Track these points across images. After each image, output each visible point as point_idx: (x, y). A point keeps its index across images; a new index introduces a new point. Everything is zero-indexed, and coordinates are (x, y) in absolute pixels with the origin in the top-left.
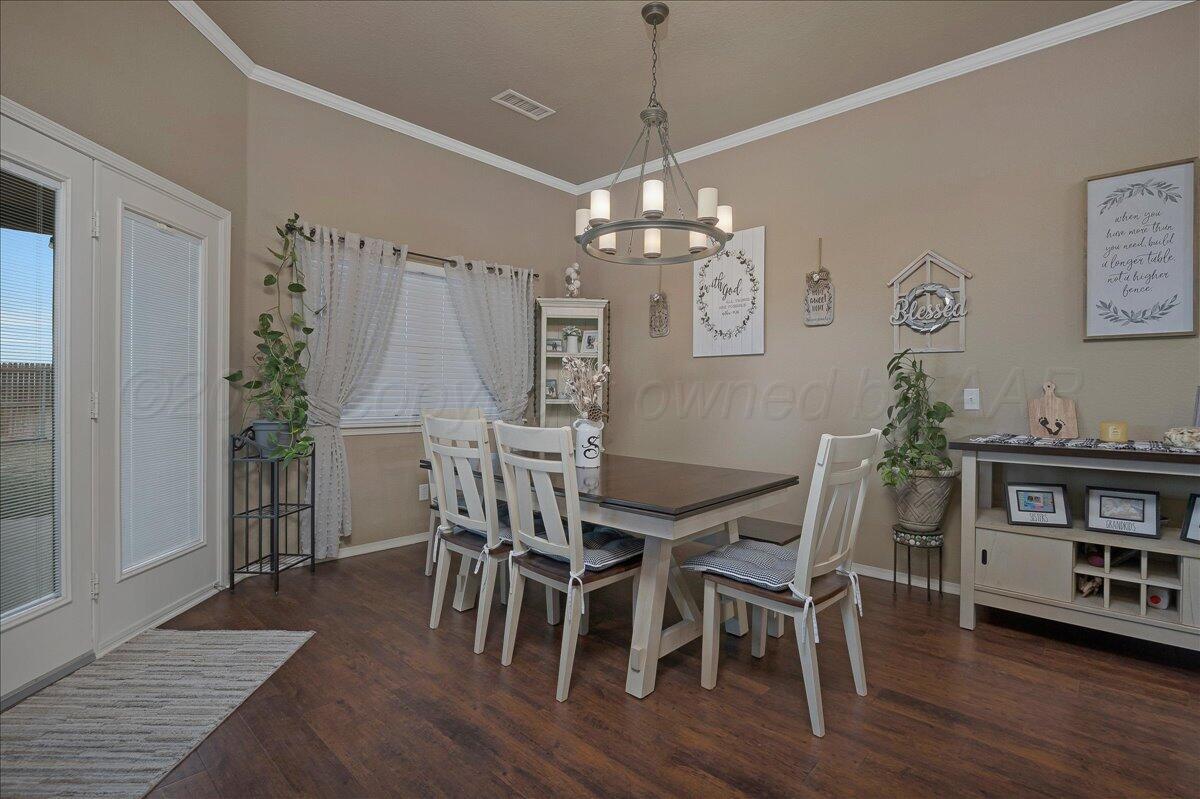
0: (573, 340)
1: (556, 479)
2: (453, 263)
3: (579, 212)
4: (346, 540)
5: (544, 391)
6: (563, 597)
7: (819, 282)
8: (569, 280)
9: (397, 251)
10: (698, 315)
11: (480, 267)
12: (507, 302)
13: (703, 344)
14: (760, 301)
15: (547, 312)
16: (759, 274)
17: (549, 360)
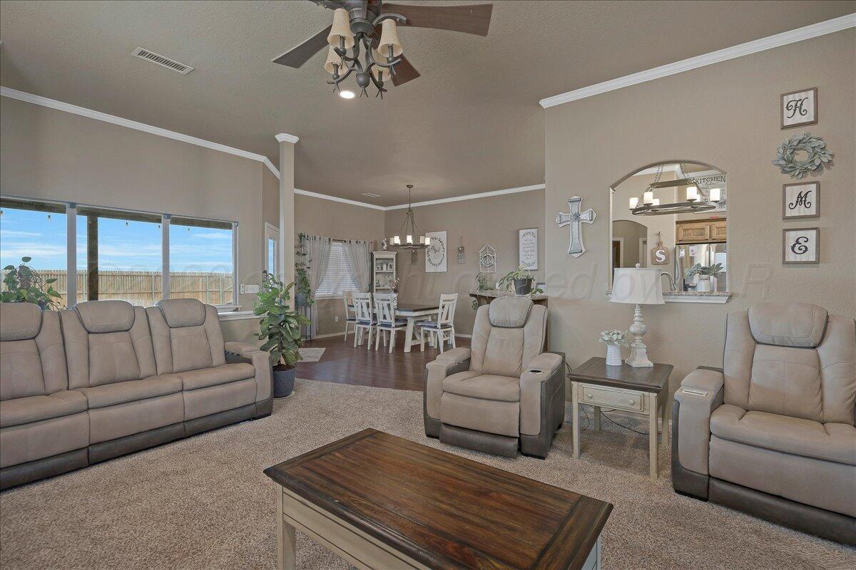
0: (385, 266)
1: (389, 305)
2: (345, 241)
3: (391, 239)
4: (317, 333)
5: (375, 285)
6: (389, 332)
7: (461, 250)
8: (383, 244)
9: (330, 239)
10: (427, 258)
11: (353, 242)
12: (362, 252)
13: (429, 269)
14: (445, 255)
15: (376, 256)
16: (445, 247)
17: (377, 273)
